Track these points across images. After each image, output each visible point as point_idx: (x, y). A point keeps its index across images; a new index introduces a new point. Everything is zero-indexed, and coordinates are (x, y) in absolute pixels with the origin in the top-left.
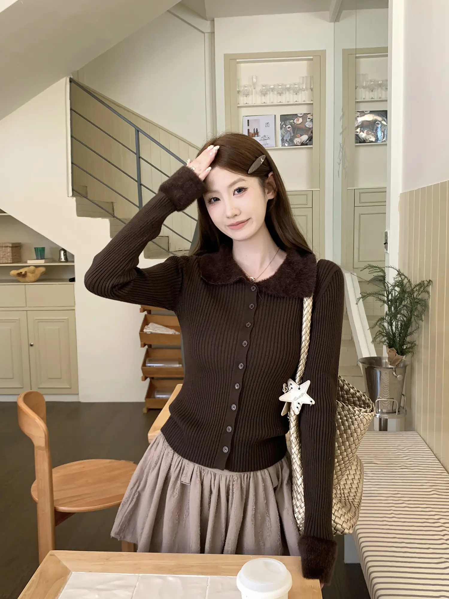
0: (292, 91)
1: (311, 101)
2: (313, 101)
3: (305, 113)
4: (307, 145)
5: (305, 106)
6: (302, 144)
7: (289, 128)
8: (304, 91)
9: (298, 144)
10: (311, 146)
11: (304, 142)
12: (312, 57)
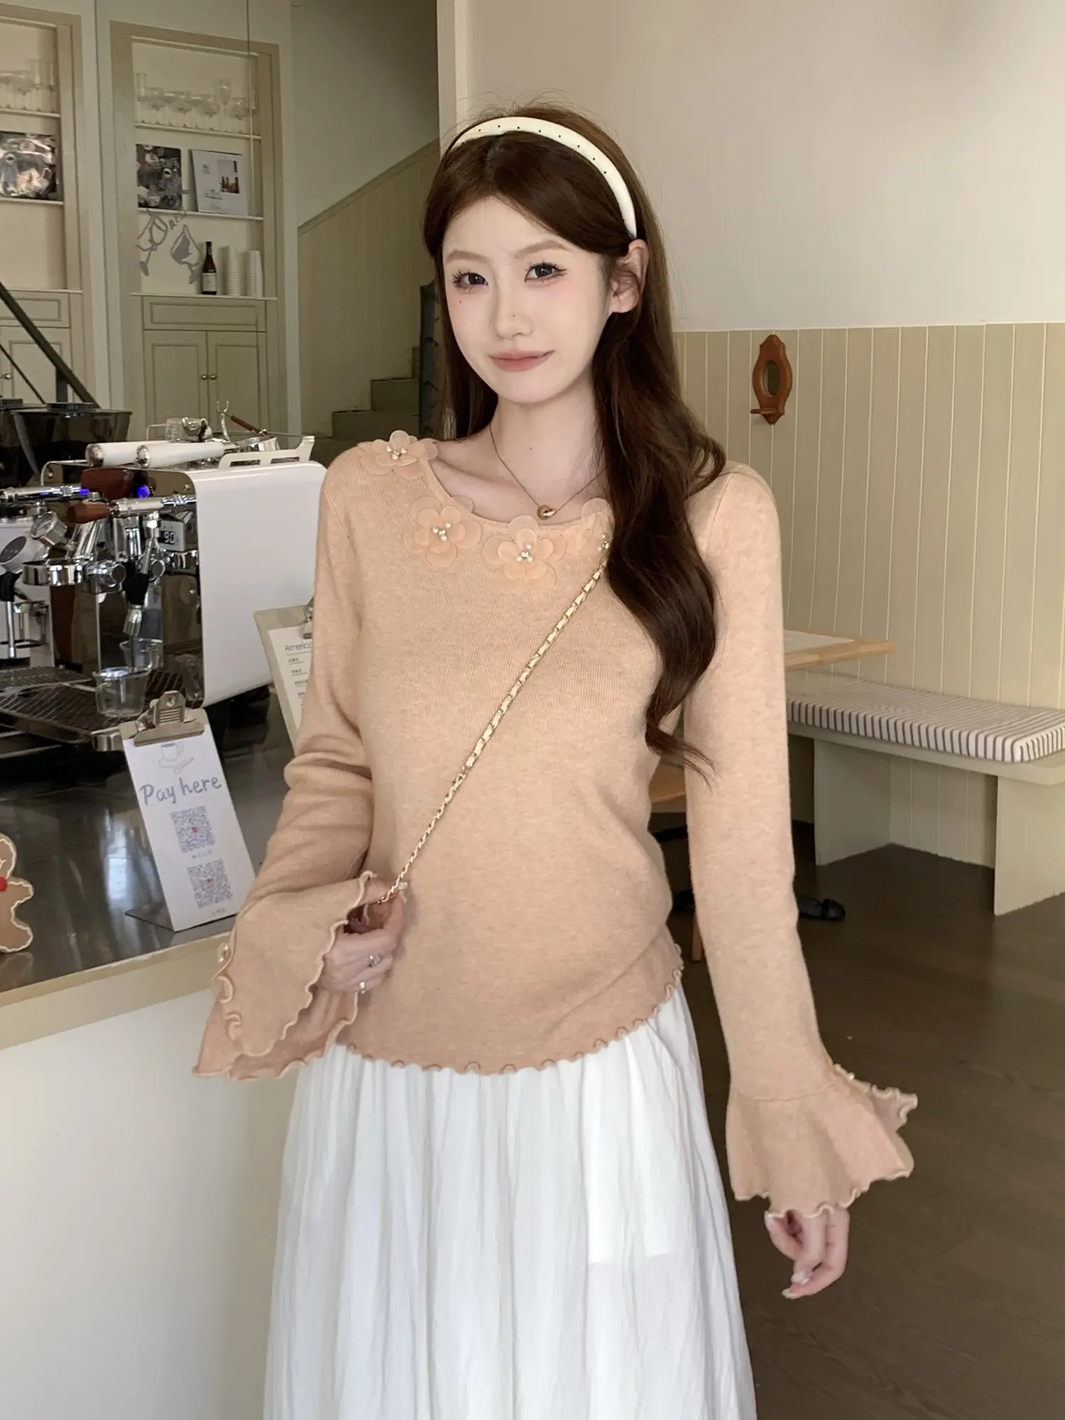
0: (10, 86)
1: (53, 112)
2: (59, 113)
3: (40, 133)
4: (48, 199)
5: (39, 120)
6: (38, 196)
7: (10, 159)
8: (37, 89)
9: (31, 196)
10: (60, 203)
11: (41, 193)
12: (54, 26)
